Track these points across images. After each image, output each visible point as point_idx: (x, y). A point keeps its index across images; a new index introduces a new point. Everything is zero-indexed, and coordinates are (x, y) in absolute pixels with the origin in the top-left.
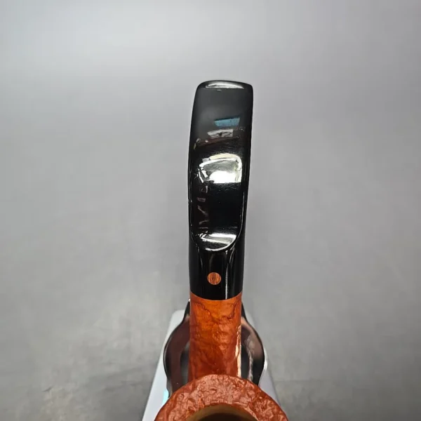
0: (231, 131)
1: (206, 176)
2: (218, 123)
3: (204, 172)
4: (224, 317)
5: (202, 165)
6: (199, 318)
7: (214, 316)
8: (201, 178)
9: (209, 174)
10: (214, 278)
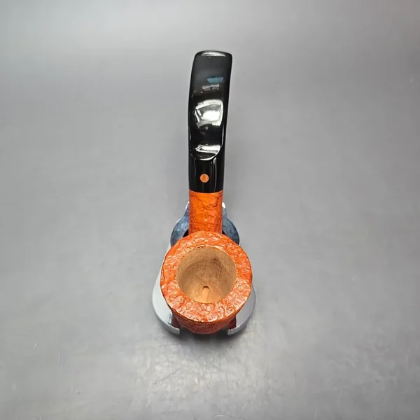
0: (218, 86)
1: (200, 115)
2: (210, 80)
3: (199, 112)
4: (211, 205)
5: (197, 108)
6: (195, 206)
7: (205, 204)
8: (197, 116)
9: (202, 113)
10: (204, 177)
